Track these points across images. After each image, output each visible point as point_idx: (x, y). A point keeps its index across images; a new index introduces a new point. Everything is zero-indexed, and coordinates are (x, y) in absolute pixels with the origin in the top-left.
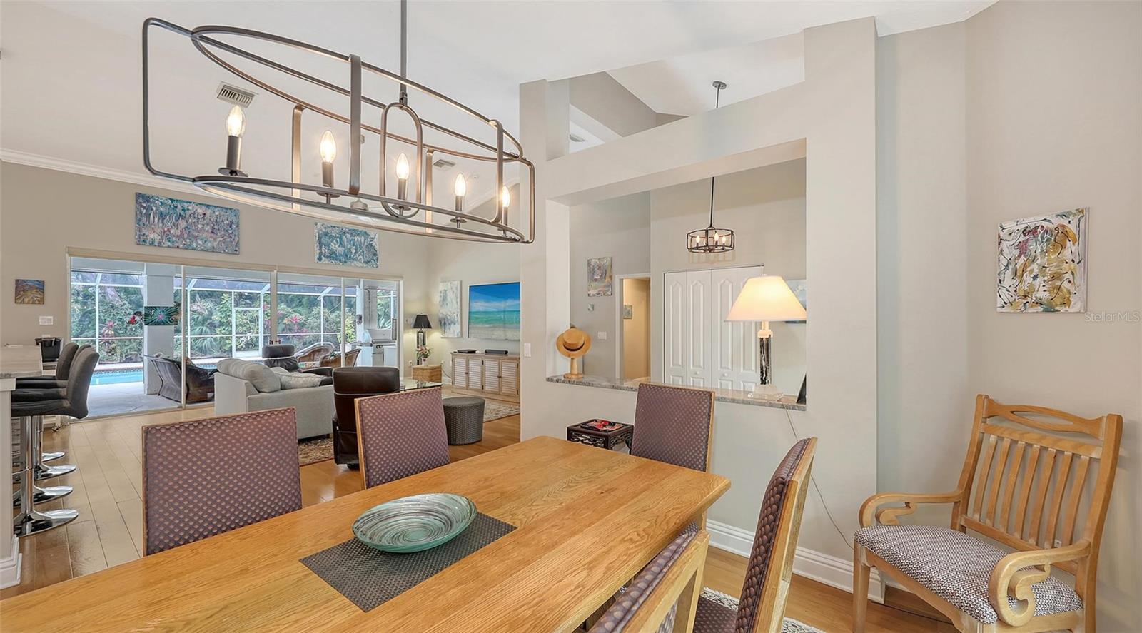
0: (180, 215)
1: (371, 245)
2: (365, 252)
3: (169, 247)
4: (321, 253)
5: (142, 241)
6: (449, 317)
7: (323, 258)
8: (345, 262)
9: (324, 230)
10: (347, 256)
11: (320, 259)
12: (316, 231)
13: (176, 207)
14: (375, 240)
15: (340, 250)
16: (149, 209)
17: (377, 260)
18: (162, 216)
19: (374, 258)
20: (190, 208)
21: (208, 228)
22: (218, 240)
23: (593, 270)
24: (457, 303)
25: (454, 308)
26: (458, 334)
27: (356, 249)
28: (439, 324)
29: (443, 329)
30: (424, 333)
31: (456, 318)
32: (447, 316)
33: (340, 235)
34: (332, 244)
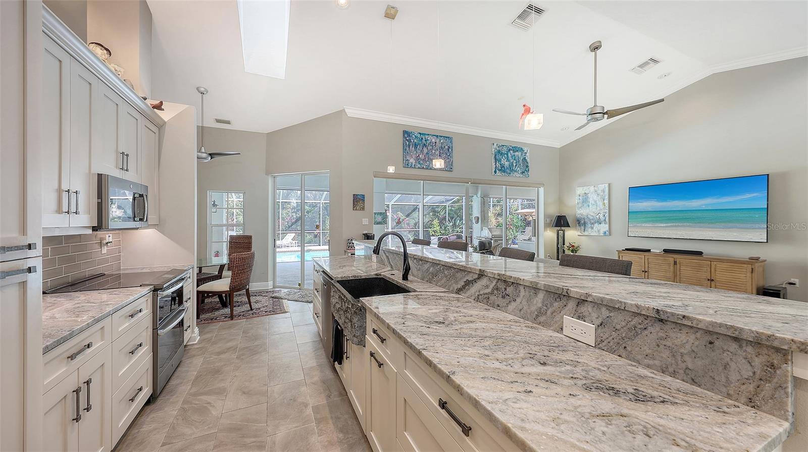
0: (424, 144)
1: (525, 158)
2: (522, 164)
3: (419, 168)
4: (496, 167)
5: (407, 165)
6: (591, 218)
7: (497, 171)
8: (510, 173)
9: (498, 148)
10: (510, 168)
11: (495, 172)
12: (493, 149)
13: (422, 139)
14: (527, 154)
15: (507, 164)
16: (409, 141)
18: (416, 146)
19: (527, 169)
20: (429, 139)
21: (438, 153)
24: (604, 204)
25: (598, 209)
26: (605, 233)
27: (516, 163)
28: (579, 223)
29: (583, 228)
30: (564, 231)
31: (602, 218)
32: (589, 216)
33: (507, 152)
34: (502, 160)
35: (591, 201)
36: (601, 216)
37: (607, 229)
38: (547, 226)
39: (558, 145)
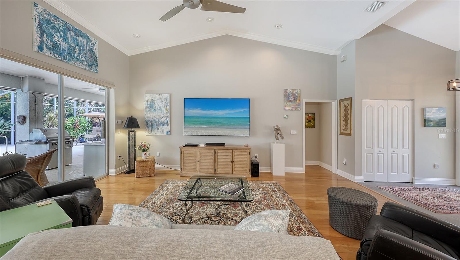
1: (92, 50)
2: (87, 55)
4: (42, 42)
6: (157, 120)
7: (45, 49)
8: (69, 60)
9: (45, 16)
10: (71, 54)
14: (95, 47)
15: (63, 45)
17: (97, 66)
19: (95, 63)
23: (288, 95)
24: (167, 110)
25: (163, 113)
26: (168, 133)
27: (80, 50)
28: (147, 125)
29: (150, 129)
30: (134, 132)
31: (165, 121)
32: (155, 119)
33: (64, 29)
34: (56, 37)
35: (157, 107)
36: (165, 120)
37: (169, 129)
38: (118, 127)
39: (129, 53)
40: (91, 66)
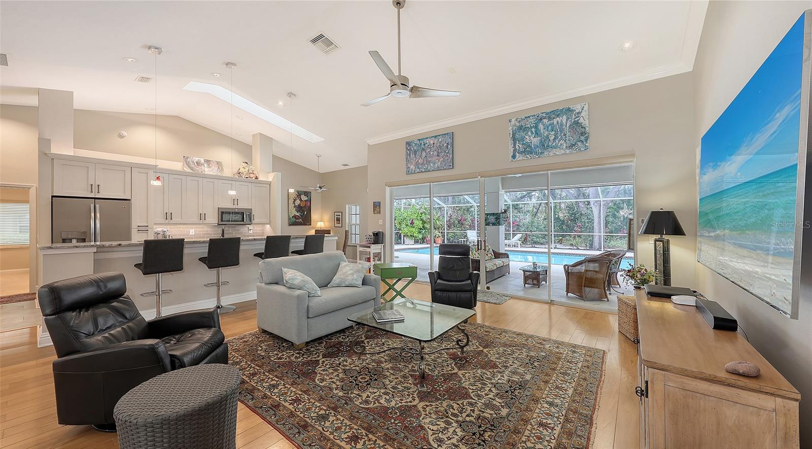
0: (423, 149)
1: (577, 123)
2: (568, 134)
3: (418, 172)
5: (408, 172)
7: (517, 155)
9: (518, 124)
10: (543, 145)
11: (514, 157)
12: (511, 128)
13: (421, 144)
14: (582, 115)
15: (536, 141)
16: (410, 150)
17: (586, 139)
18: (415, 153)
19: (582, 138)
20: (427, 142)
21: (436, 153)
22: (441, 160)
27: (556, 134)
33: (535, 123)
34: (527, 137)
40: (574, 145)
